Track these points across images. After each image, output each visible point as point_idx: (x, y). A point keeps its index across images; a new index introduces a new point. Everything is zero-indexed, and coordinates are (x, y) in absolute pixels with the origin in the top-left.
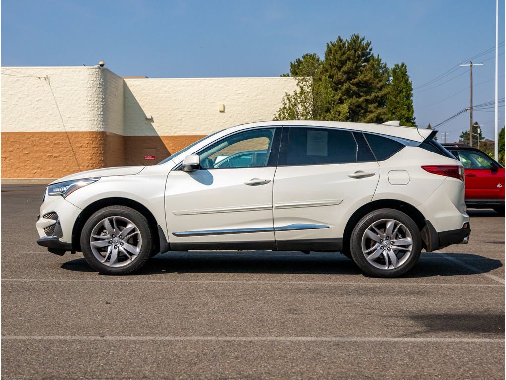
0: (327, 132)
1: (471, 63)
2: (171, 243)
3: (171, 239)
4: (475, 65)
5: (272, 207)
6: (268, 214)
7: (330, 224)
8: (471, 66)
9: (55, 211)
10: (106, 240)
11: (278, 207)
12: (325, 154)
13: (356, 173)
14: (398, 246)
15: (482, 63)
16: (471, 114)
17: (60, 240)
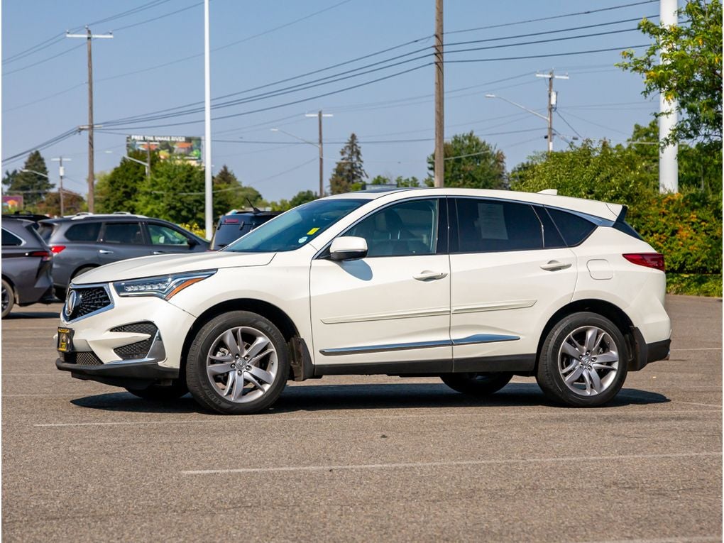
0: (502, 206)
1: (89, 32)
2: (318, 365)
3: (318, 360)
4: (97, 36)
5: (450, 311)
6: (443, 321)
7: (521, 335)
8: (89, 38)
9: (151, 320)
10: (227, 363)
11: (458, 312)
12: (505, 237)
13: (549, 263)
14: (601, 363)
15: (111, 34)
16: (91, 138)
17: (160, 364)
